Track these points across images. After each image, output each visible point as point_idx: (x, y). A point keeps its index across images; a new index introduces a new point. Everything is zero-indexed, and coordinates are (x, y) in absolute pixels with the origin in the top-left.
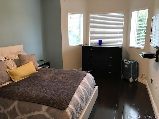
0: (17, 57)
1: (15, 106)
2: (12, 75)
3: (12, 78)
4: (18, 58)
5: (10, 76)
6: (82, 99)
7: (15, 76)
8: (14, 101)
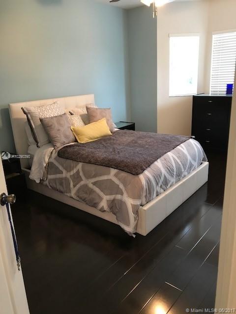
0: (85, 112)
1: (79, 170)
2: (78, 134)
3: (77, 138)
4: (87, 113)
5: (75, 135)
6: (170, 171)
7: (81, 135)
8: (78, 164)
